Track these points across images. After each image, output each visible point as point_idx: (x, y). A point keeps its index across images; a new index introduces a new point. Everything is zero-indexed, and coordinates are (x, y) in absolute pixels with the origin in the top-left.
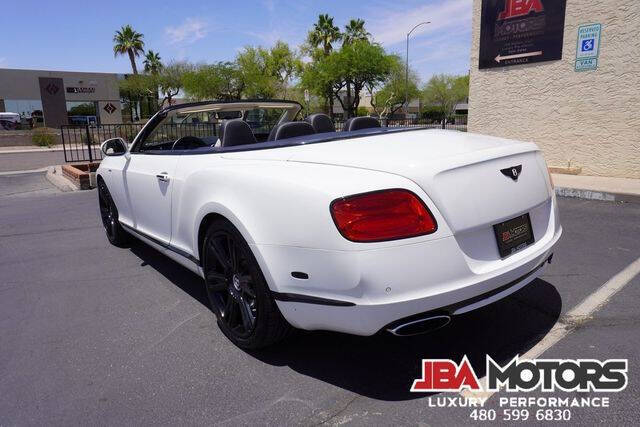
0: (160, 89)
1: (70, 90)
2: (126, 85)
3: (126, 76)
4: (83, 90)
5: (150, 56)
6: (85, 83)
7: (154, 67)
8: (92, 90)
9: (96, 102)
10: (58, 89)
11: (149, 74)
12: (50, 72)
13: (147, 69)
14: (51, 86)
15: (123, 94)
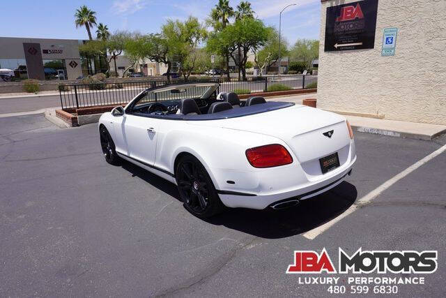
0: (108, 50)
1: (46, 52)
2: (84, 48)
3: (84, 41)
4: (54, 52)
5: (101, 27)
6: (55, 46)
7: (103, 35)
8: (60, 52)
9: (64, 60)
10: (36, 51)
11: (101, 39)
12: (31, 39)
13: (99, 37)
14: (32, 49)
15: (82, 54)
